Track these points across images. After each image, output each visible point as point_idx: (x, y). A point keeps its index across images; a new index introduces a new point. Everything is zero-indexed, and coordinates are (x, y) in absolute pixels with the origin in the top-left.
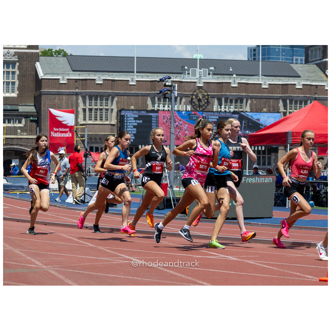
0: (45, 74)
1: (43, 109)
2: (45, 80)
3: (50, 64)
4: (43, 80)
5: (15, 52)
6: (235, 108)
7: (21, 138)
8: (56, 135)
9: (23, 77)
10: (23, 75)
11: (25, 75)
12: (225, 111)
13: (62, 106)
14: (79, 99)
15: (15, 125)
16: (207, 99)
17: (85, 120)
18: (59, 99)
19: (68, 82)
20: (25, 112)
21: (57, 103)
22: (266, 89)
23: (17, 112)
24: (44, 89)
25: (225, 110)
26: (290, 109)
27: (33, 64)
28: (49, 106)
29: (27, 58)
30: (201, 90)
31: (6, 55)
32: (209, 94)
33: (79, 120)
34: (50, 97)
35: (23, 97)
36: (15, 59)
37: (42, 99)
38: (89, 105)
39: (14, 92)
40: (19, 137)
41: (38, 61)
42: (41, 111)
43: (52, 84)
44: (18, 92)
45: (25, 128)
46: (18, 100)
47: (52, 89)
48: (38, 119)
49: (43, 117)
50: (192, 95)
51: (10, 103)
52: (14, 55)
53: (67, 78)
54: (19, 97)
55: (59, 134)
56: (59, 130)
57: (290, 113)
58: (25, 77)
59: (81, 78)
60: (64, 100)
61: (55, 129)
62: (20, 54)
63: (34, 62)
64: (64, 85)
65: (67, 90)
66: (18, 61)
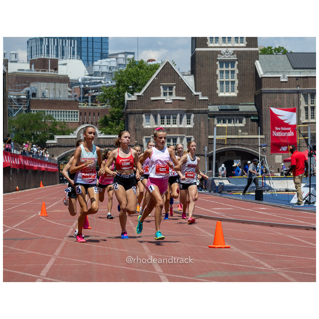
0: (266, 73)
1: (263, 108)
2: (265, 78)
3: (270, 62)
4: (263, 79)
5: (234, 51)
7: (242, 138)
8: (278, 134)
9: (242, 75)
10: (242, 74)
11: (244, 74)
13: (283, 104)
14: (300, 98)
15: (236, 125)
17: (307, 118)
18: (280, 98)
19: (289, 80)
20: (246, 112)
21: (279, 102)
23: (237, 111)
24: (265, 88)
27: (253, 62)
28: (270, 105)
29: (246, 56)
31: (225, 54)
33: (301, 119)
34: (271, 96)
35: (243, 96)
36: (234, 58)
37: (263, 98)
38: (311, 104)
39: (234, 91)
40: (240, 137)
41: (258, 59)
42: (262, 111)
43: (272, 82)
44: (237, 92)
45: (246, 128)
46: (239, 100)
47: (272, 88)
48: (259, 118)
49: (264, 116)
51: (230, 102)
52: (233, 54)
53: (288, 76)
54: (239, 96)
55: (281, 133)
56: (281, 129)
58: (244, 76)
59: (302, 76)
60: (285, 98)
61: (277, 128)
62: (239, 53)
63: (254, 60)
64: (285, 83)
65: (288, 88)
66: (237, 60)
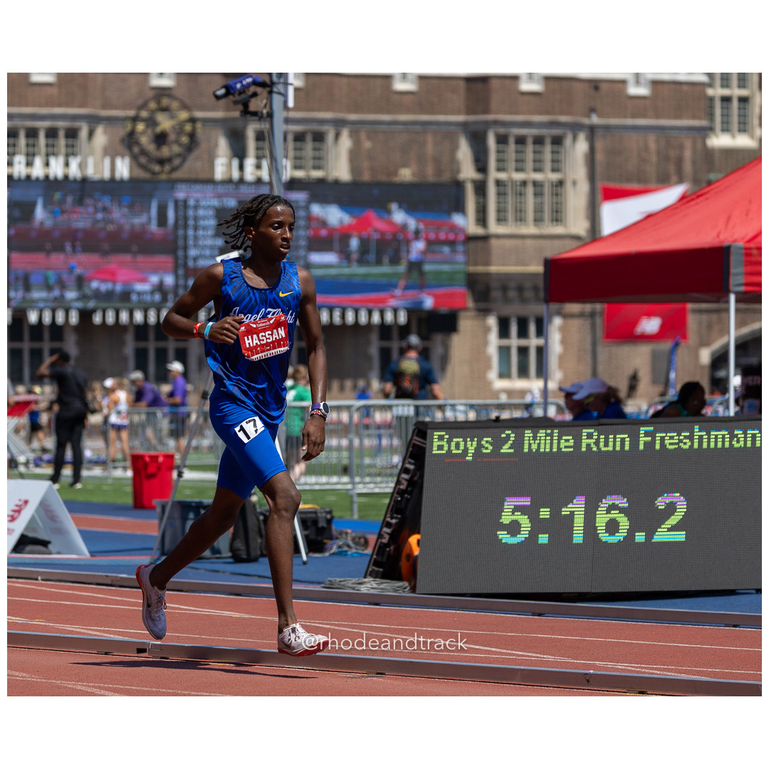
6: (296, 167)
12: (259, 181)
16: (192, 136)
22: (410, 97)
25: (258, 173)
26: (499, 169)
30: (165, 102)
32: (199, 114)
50: (135, 119)
57: (499, 183)
